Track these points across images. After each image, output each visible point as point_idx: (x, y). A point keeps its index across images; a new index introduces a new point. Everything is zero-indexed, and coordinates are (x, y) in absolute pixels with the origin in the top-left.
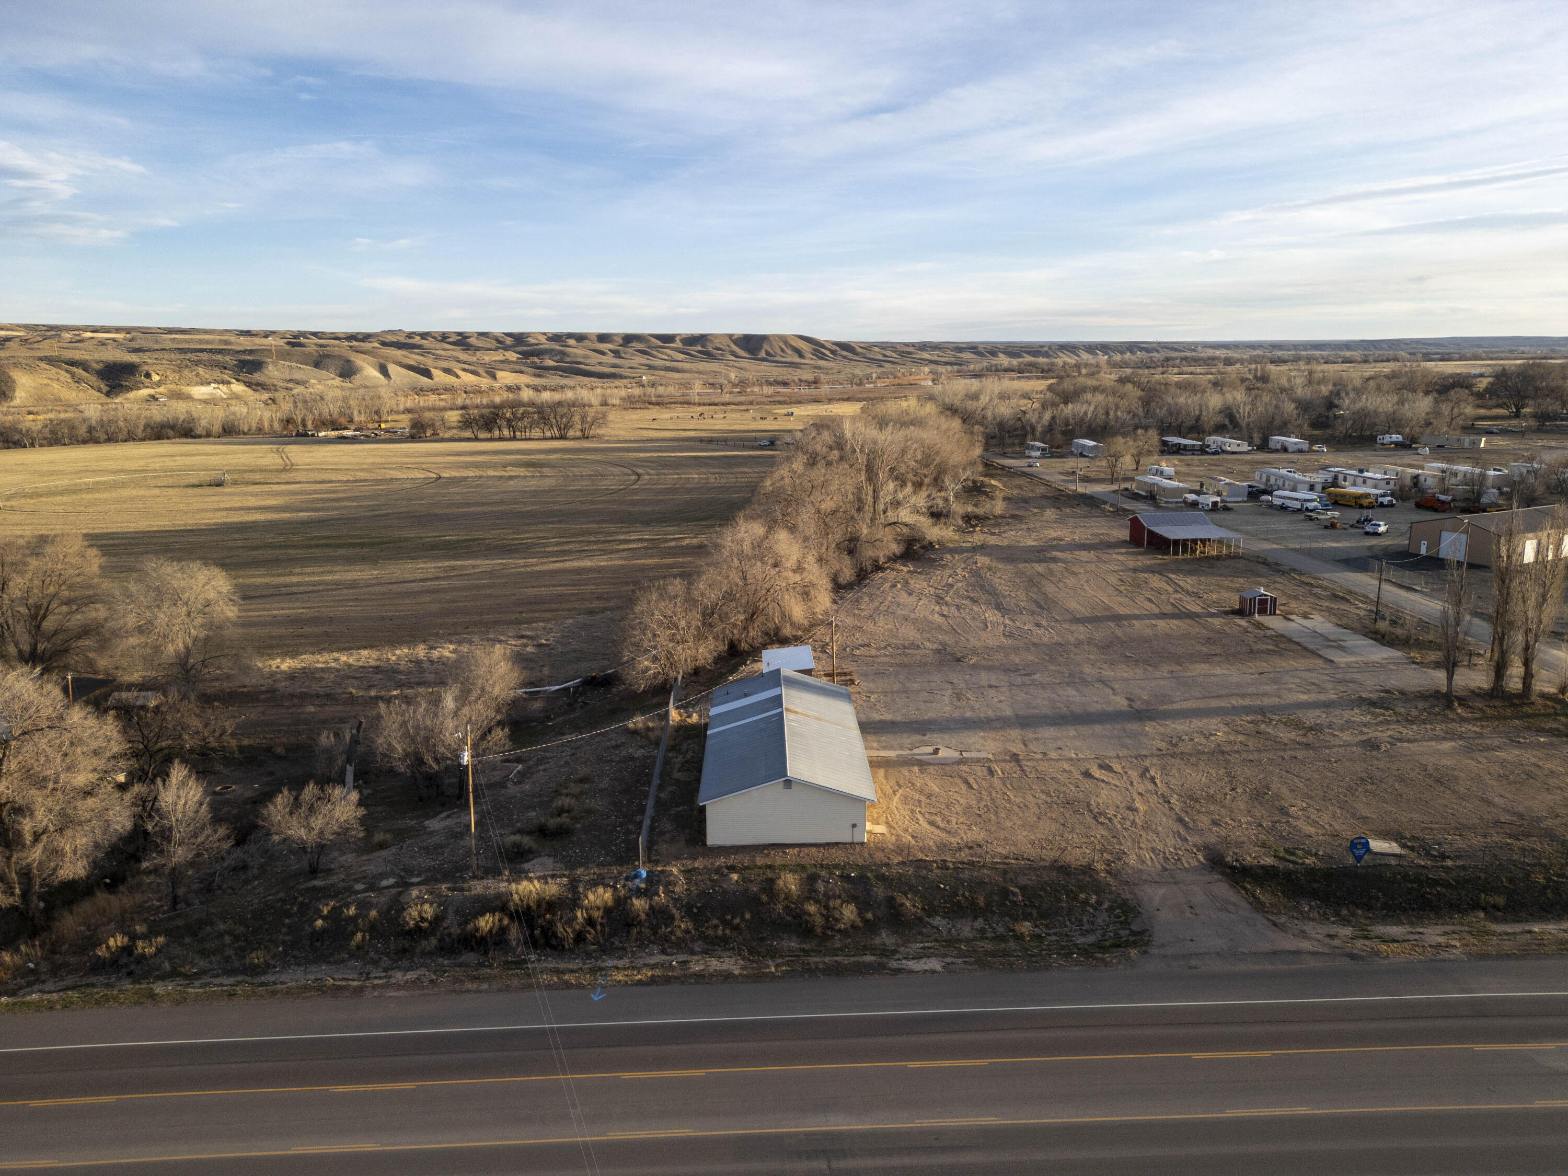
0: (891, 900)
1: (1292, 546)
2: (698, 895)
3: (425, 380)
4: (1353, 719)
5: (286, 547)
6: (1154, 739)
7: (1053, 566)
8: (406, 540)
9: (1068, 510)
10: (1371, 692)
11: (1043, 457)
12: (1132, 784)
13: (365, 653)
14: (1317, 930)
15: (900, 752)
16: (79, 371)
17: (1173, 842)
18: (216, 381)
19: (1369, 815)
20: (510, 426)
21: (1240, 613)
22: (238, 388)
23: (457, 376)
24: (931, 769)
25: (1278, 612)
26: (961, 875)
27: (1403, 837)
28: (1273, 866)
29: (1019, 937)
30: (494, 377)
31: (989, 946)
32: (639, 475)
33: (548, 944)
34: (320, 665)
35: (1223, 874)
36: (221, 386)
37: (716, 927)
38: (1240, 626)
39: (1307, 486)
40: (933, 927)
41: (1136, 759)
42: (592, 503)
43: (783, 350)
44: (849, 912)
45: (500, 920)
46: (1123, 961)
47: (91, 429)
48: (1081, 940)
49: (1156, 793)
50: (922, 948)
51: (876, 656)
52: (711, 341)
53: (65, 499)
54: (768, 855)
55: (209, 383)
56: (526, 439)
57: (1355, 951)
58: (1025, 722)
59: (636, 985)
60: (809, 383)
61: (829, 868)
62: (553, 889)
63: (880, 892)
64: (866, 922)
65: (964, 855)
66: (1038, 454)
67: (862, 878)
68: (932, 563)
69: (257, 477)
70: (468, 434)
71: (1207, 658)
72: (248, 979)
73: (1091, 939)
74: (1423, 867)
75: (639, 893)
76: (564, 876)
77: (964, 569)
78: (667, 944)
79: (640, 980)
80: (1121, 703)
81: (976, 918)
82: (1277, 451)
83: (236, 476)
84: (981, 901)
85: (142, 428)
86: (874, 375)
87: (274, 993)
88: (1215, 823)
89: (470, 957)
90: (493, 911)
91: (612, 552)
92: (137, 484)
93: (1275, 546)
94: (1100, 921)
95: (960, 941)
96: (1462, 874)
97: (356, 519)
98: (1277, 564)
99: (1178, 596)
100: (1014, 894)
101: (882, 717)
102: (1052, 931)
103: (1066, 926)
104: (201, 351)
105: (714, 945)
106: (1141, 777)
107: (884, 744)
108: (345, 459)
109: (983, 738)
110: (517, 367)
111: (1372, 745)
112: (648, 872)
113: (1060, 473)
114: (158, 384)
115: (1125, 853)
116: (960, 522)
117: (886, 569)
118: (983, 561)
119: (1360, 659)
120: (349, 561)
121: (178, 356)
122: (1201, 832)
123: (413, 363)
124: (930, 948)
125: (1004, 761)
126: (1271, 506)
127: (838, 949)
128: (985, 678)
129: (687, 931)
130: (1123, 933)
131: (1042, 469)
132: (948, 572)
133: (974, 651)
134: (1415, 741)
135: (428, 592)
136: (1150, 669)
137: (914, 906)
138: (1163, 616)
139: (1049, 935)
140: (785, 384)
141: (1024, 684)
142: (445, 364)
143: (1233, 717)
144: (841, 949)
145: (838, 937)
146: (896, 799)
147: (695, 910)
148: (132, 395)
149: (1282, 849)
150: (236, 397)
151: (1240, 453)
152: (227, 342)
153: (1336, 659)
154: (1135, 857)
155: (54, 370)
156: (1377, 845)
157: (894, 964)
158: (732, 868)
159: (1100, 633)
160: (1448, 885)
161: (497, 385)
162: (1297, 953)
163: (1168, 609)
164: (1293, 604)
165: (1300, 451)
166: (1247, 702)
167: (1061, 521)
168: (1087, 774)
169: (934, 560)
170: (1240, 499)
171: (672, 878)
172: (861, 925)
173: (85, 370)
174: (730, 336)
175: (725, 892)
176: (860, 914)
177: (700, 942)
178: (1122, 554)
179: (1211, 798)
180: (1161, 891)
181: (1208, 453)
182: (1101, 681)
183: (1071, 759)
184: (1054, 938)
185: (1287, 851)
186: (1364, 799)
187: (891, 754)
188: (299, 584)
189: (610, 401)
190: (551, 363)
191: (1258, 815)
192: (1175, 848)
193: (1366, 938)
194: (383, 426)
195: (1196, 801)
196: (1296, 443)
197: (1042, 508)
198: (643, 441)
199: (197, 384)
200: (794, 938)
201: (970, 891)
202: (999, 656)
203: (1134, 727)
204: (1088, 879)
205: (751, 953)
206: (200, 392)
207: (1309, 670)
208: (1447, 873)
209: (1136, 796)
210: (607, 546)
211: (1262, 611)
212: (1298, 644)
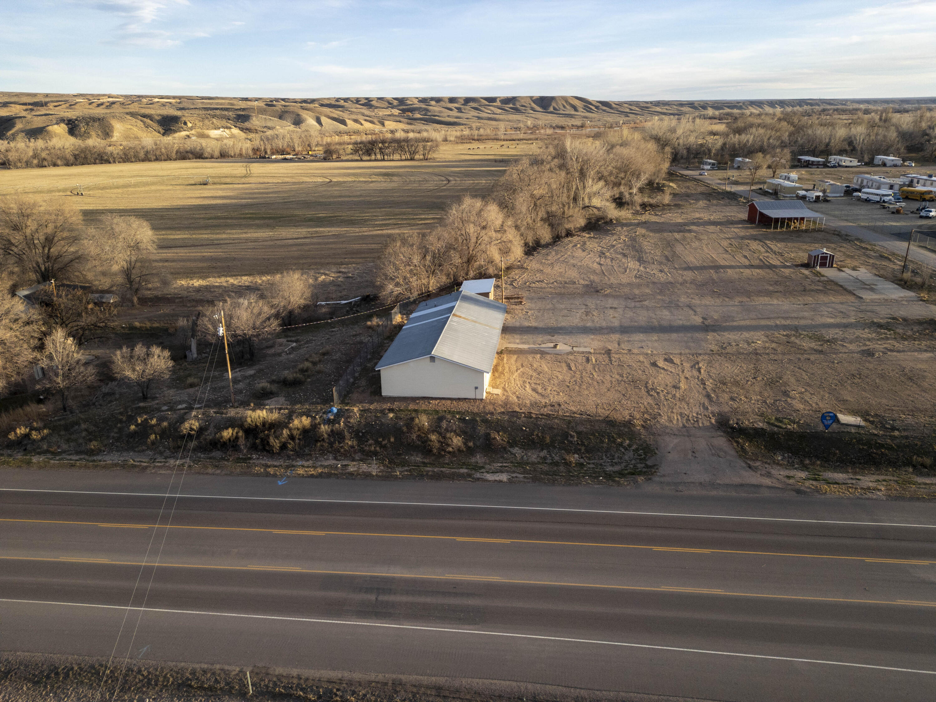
0: (487, 436)
1: (862, 224)
2: (365, 425)
3: (343, 126)
4: (862, 336)
5: (227, 218)
6: (711, 344)
7: (687, 235)
8: (296, 216)
9: (715, 202)
10: (881, 318)
11: (712, 169)
12: (683, 371)
13: (245, 278)
14: (780, 473)
15: (532, 346)
16: (148, 121)
17: (698, 410)
18: (223, 127)
19: (849, 399)
20: (382, 153)
21: (806, 266)
22: (235, 131)
23: (362, 124)
24: (548, 357)
25: (834, 266)
26: (539, 423)
27: (868, 415)
28: (763, 429)
29: (567, 464)
30: (383, 125)
31: (545, 468)
32: (449, 181)
33: (264, 449)
34: (217, 284)
35: (724, 432)
36: (226, 130)
37: (370, 445)
38: (803, 274)
39: (888, 186)
40: (512, 454)
41: (693, 355)
42: (415, 196)
43: (564, 106)
44: (457, 441)
45: (237, 433)
46: (632, 483)
47: (147, 153)
48: (609, 469)
49: (698, 378)
50: (501, 467)
51: (545, 288)
52: (519, 101)
53: (120, 191)
54: (417, 404)
55: (219, 128)
56: (390, 160)
57: (802, 488)
58: (624, 330)
59: (308, 477)
60: (578, 127)
61: (453, 413)
62: (275, 416)
63: (482, 429)
64: (469, 448)
65: (546, 411)
66: (709, 167)
67: (473, 421)
68: (606, 232)
69: (228, 180)
70: (357, 158)
71: (769, 294)
72: (86, 457)
73: (617, 468)
74: (875, 435)
75: (329, 422)
76: (287, 409)
77: (626, 236)
78: (337, 454)
79: (312, 475)
80: (697, 320)
81: (542, 450)
82: (878, 166)
83: (216, 180)
84: (548, 440)
85: (175, 152)
86: (621, 122)
87: (96, 466)
88: (732, 399)
89: (217, 454)
90: (233, 427)
91: (414, 225)
92: (162, 183)
93: (851, 224)
94: (626, 457)
95: (528, 464)
96: (903, 441)
97: (273, 204)
98: (846, 235)
99: (766, 255)
100: (572, 436)
101: (530, 325)
102: (591, 462)
103: (602, 459)
104: (216, 109)
105: (367, 456)
106: (692, 367)
107: (524, 341)
108: (282, 171)
109: (592, 339)
110: (398, 119)
111: (870, 353)
112: (338, 410)
113: (719, 179)
114: (191, 129)
115: (660, 415)
116: (638, 208)
117: (574, 235)
118: (641, 231)
119: (883, 296)
120: (259, 227)
121: (204, 112)
122: (719, 404)
123: (336, 116)
124: (505, 467)
125: (600, 353)
126: (859, 199)
127: (446, 464)
128: (611, 302)
129: (352, 447)
130: (639, 466)
131: (708, 177)
132: (615, 237)
133: (611, 286)
134: (904, 351)
135: (296, 245)
136: (727, 299)
137: (502, 440)
138: (751, 266)
139: (589, 464)
140: (562, 128)
141: (635, 307)
142: (354, 117)
143: (773, 332)
144: (448, 464)
145: (448, 456)
146: (516, 374)
147: (361, 434)
148: (177, 135)
149: (774, 418)
150: (233, 136)
151: (852, 167)
152: (232, 104)
153: (864, 297)
154: (666, 418)
155: (134, 120)
156: (844, 418)
157: (478, 475)
158: (391, 410)
159: (700, 277)
160: (890, 448)
161: (384, 130)
162: (758, 486)
163: (757, 262)
164: (848, 261)
165: (895, 166)
166: (788, 322)
167: (707, 208)
168: (654, 364)
169: (609, 230)
170: (838, 195)
171: (351, 414)
172: (464, 449)
173: (151, 120)
174: (531, 98)
175: (382, 424)
176: (465, 444)
177: (359, 454)
178: (738, 228)
179: (736, 383)
180: (676, 441)
181: (828, 167)
182: (690, 307)
183: (647, 354)
184: (592, 466)
185: (777, 419)
186: (850, 389)
187: (525, 347)
188: (225, 239)
189: (448, 139)
190: (418, 116)
191: (766, 394)
192: (697, 414)
193: (815, 480)
194: (310, 153)
195: (724, 384)
196: (893, 160)
197: (697, 200)
198: (460, 161)
199: (213, 129)
200: (420, 455)
201: (542, 433)
202: (627, 290)
203: (699, 335)
204: (626, 430)
205: (390, 462)
206: (214, 133)
207: (842, 303)
208: (892, 440)
209: (683, 380)
210: (413, 222)
211: (823, 265)
212: (841, 286)
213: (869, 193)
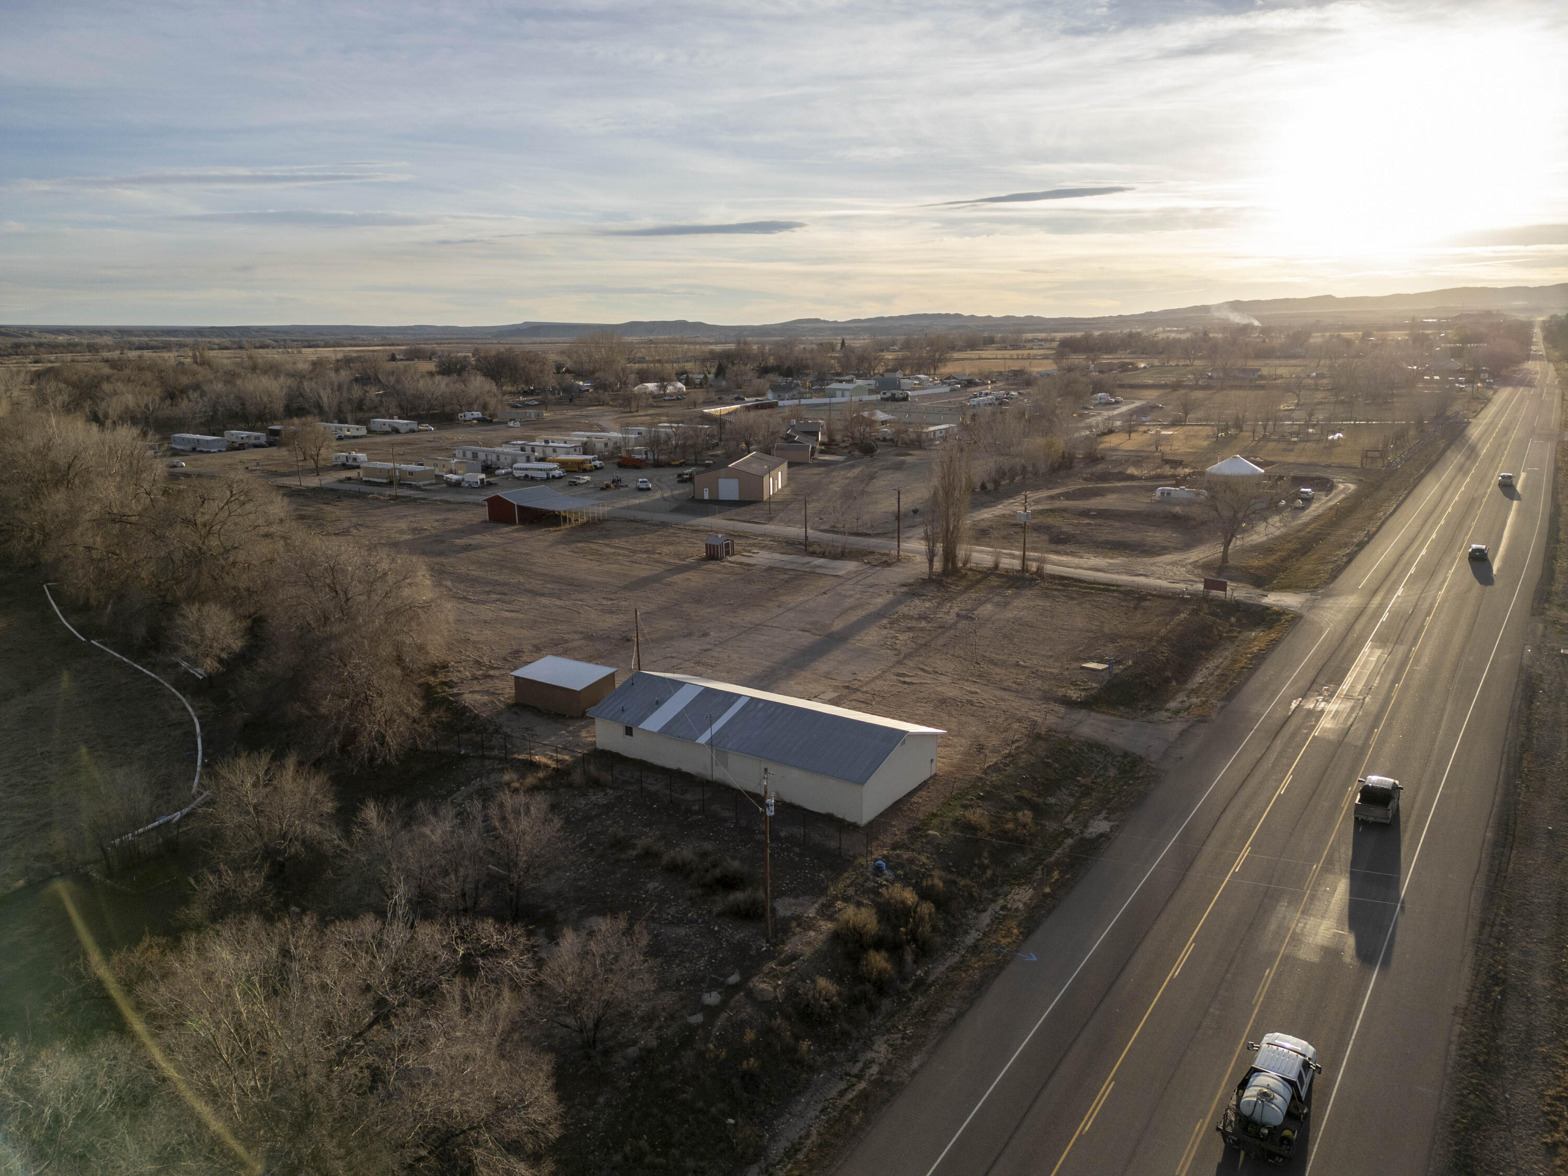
0: (1020, 798)
2: (940, 858)
6: (878, 649)
14: (1161, 718)
25: (734, 552)
26: (1018, 765)
28: (1089, 694)
31: (1091, 800)
40: (1056, 804)
41: (900, 664)
44: (1024, 818)
48: (1111, 774)
50: (1075, 819)
57: (1195, 719)
63: (1008, 796)
64: (1034, 819)
65: (993, 754)
67: (989, 793)
73: (1113, 770)
74: (1126, 669)
76: (832, 900)
80: (806, 634)
81: (1060, 788)
84: (1048, 776)
94: (1099, 759)
95: (1076, 806)
98: (643, 520)
100: (1051, 763)
103: (1092, 770)
106: (929, 673)
119: (845, 571)
125: (850, 693)
127: (1046, 846)
130: (1119, 759)
133: (619, 631)
137: (1032, 796)
143: (878, 624)
145: (1034, 839)
147: (953, 870)
149: (1070, 685)
151: (361, 437)
157: (1088, 835)
158: (919, 829)
160: (1146, 674)
167: (367, 514)
168: (906, 683)
171: (905, 856)
175: (947, 846)
180: (1086, 729)
182: (757, 624)
185: (1073, 685)
193: (1177, 712)
200: (1018, 854)
201: (1036, 773)
203: (849, 646)
208: (1138, 668)
211: (727, 553)
213: (527, 469)
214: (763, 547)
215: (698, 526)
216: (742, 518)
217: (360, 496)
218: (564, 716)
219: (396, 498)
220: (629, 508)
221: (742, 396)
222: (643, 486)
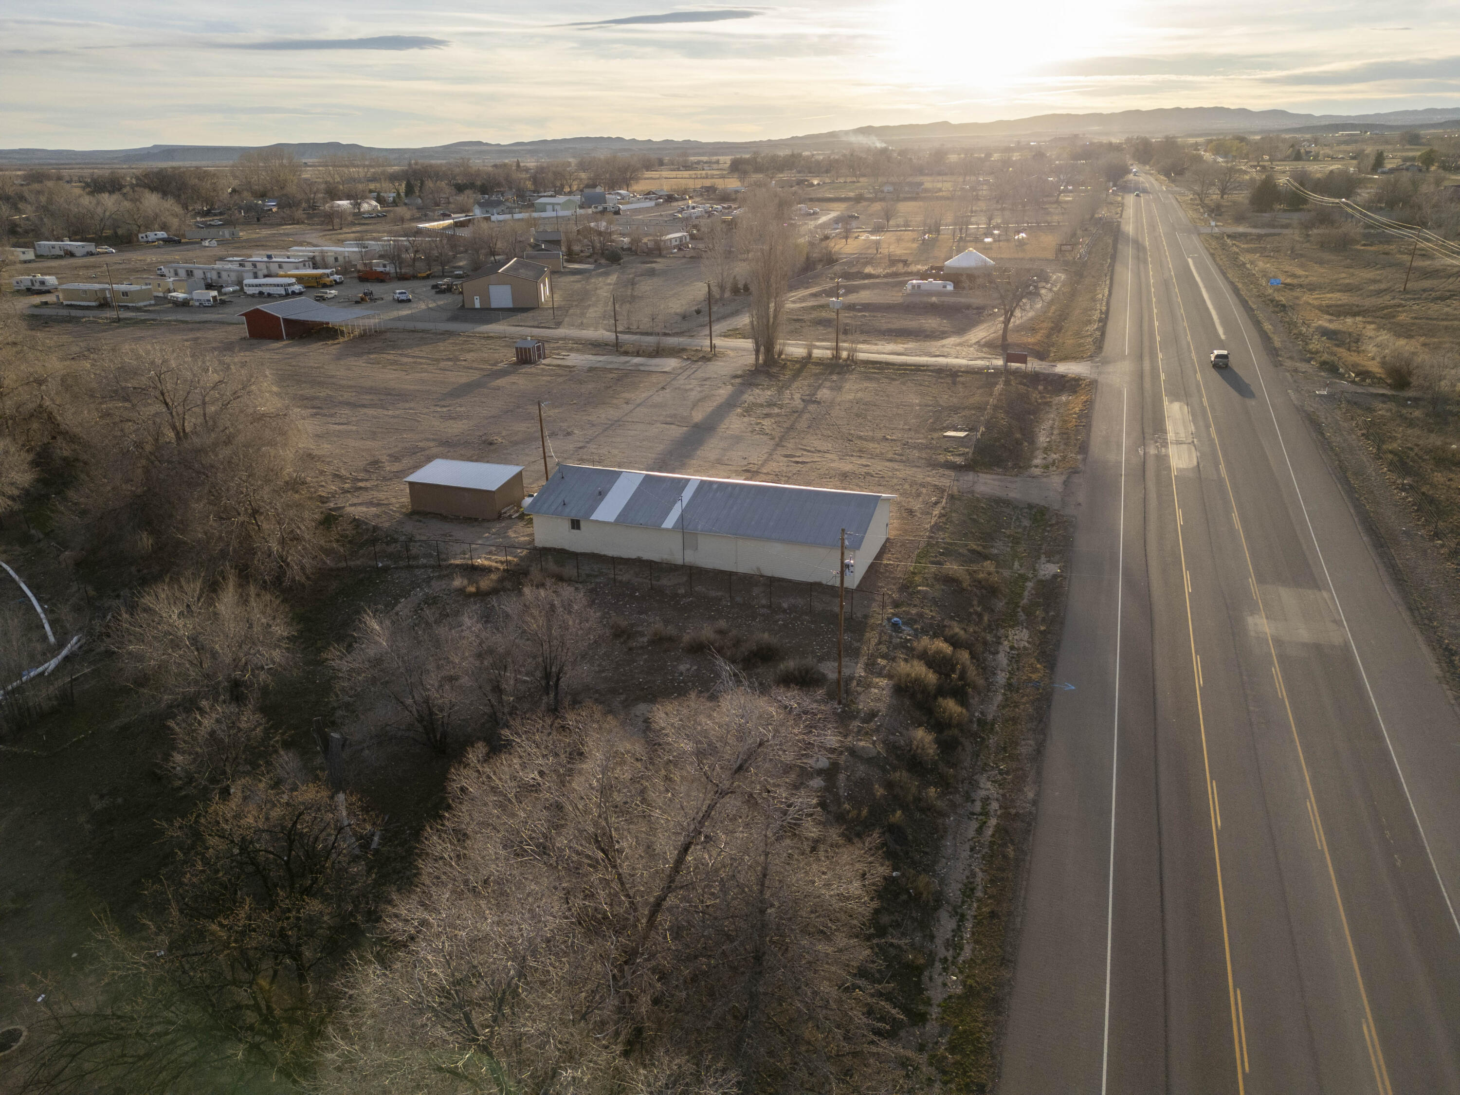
0: (972, 552)
2: (940, 610)
4: (768, 394)
10: (732, 380)
25: (545, 356)
26: (956, 523)
41: (781, 447)
48: (1026, 524)
57: (1067, 471)
61: (927, 555)
63: (963, 551)
67: (946, 549)
73: (1026, 521)
76: (872, 659)
94: (1009, 512)
95: (1015, 554)
119: (670, 367)
136: (610, 405)
138: (493, 376)
139: (1017, 530)
145: (1000, 586)
149: (945, 452)
151: (30, 261)
163: (478, 371)
165: (90, 254)
171: (912, 612)
175: (942, 599)
180: (984, 488)
182: (616, 421)
184: (1020, 530)
185: (948, 452)
202: (505, 431)
203: (722, 434)
207: (674, 379)
211: (540, 357)
212: (619, 369)
213: (260, 285)
214: (571, 350)
215: (487, 333)
216: (529, 324)
217: (70, 320)
218: (476, 520)
219: (119, 320)
220: (399, 319)
221: (447, 212)
222: (403, 297)
